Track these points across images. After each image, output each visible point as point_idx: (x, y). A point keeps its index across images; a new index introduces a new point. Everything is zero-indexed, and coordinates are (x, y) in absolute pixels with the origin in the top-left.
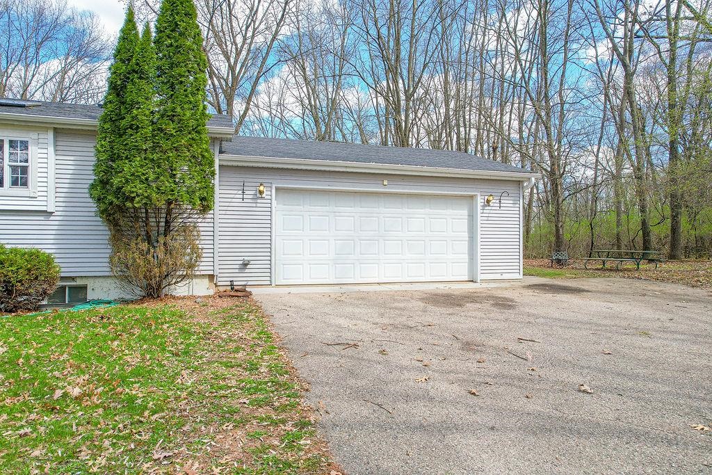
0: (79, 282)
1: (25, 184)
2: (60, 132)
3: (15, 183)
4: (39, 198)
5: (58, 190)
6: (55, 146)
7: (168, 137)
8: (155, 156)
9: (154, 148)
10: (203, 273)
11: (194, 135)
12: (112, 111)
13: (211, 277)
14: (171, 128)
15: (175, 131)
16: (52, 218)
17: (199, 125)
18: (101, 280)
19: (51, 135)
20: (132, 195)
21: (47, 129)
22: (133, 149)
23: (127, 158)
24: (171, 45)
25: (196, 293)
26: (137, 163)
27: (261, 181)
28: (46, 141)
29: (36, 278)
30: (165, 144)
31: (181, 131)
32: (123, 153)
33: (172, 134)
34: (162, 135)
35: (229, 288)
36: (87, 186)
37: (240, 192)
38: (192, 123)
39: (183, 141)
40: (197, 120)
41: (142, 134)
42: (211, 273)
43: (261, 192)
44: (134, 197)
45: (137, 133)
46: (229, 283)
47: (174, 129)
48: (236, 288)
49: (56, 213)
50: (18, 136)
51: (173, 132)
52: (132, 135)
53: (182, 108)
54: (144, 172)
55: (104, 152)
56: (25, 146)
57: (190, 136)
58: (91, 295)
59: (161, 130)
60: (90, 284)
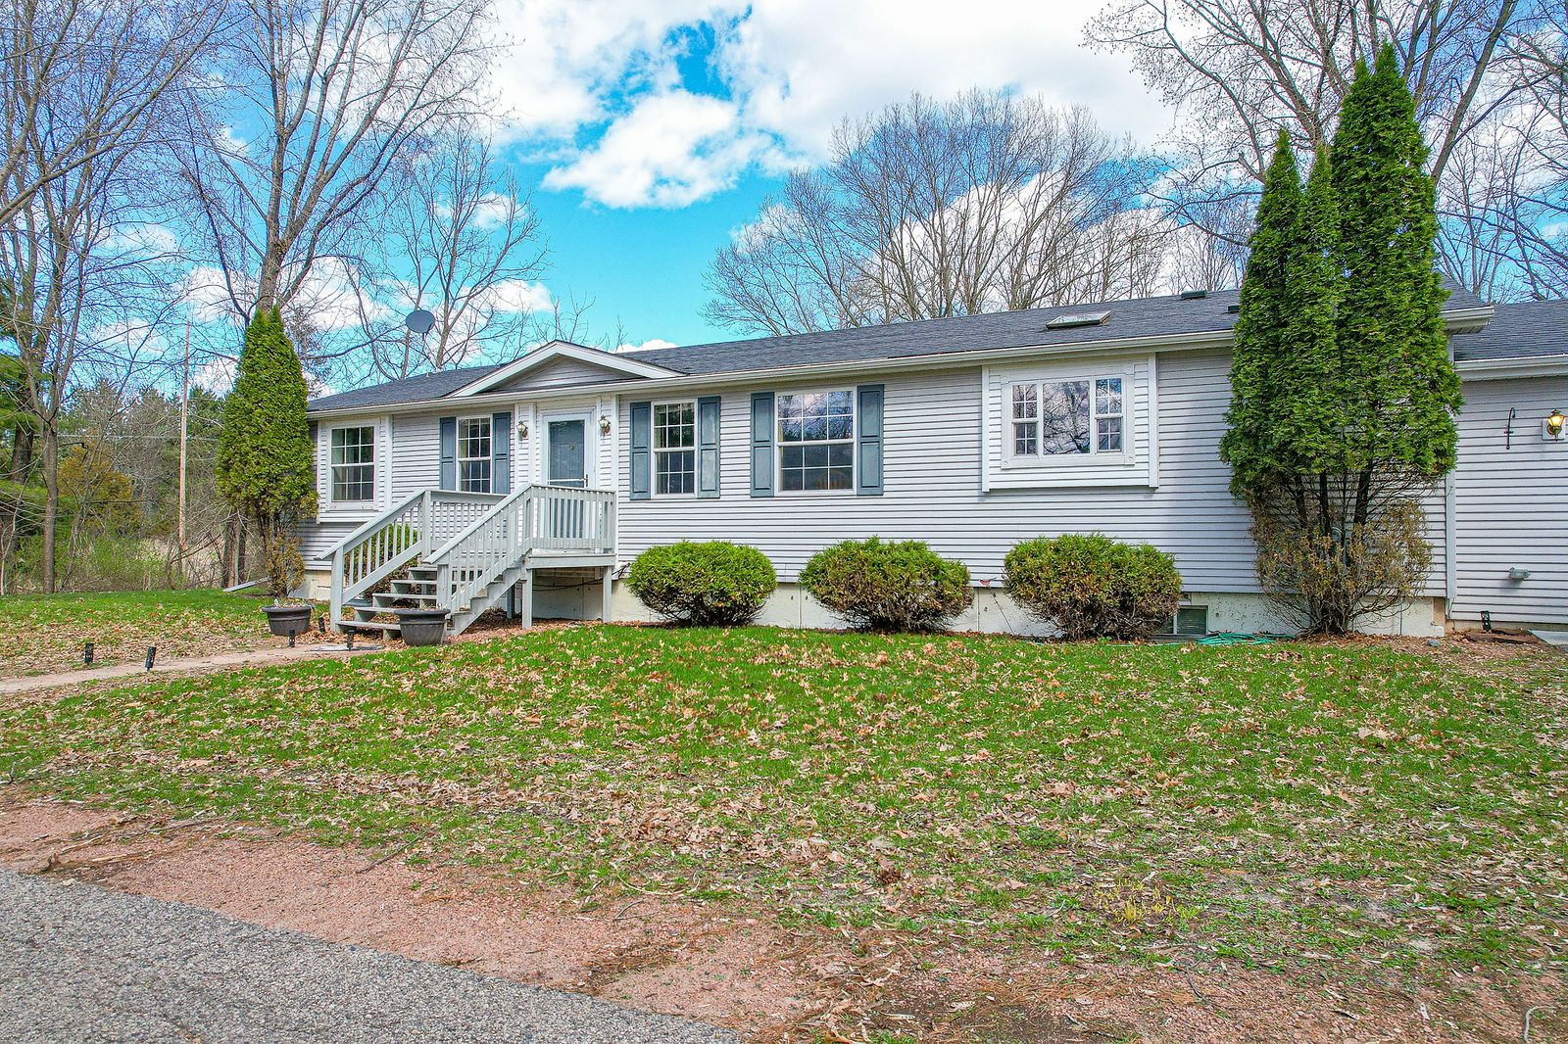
0: (1196, 602)
1: (1117, 444)
2: (1165, 358)
3: (1102, 445)
4: (1137, 467)
5: (1163, 451)
6: (1159, 380)
7: (1372, 346)
8: (1348, 384)
9: (1343, 370)
10: (1428, 593)
11: (1420, 337)
12: (1261, 315)
13: (1440, 602)
14: (1376, 330)
15: (1383, 334)
16: (1155, 497)
17: (1428, 317)
18: (1231, 599)
19: (1152, 363)
20: (1309, 455)
21: (1146, 357)
22: (1307, 375)
23: (1296, 392)
24: (1366, 178)
25: (1408, 632)
26: (1315, 398)
27: (1555, 405)
28: (1145, 375)
29: (1159, 591)
30: (1366, 361)
31: (1394, 332)
32: (1290, 384)
33: (1378, 341)
34: (1359, 344)
35: (1480, 626)
36: (1217, 441)
37: (1502, 432)
38: (1416, 314)
39: (1400, 350)
40: (1425, 307)
41: (1321, 348)
42: (1442, 593)
43: (1553, 430)
44: (1312, 458)
45: (1312, 347)
46: (1479, 617)
47: (1382, 330)
48: (1494, 626)
49: (1160, 490)
50: (1106, 372)
51: (1381, 337)
52: (1303, 352)
53: (1396, 291)
54: (1329, 413)
55: (1251, 384)
56: (1116, 386)
57: (1411, 339)
58: (1212, 625)
59: (1357, 336)
60: (1212, 604)
